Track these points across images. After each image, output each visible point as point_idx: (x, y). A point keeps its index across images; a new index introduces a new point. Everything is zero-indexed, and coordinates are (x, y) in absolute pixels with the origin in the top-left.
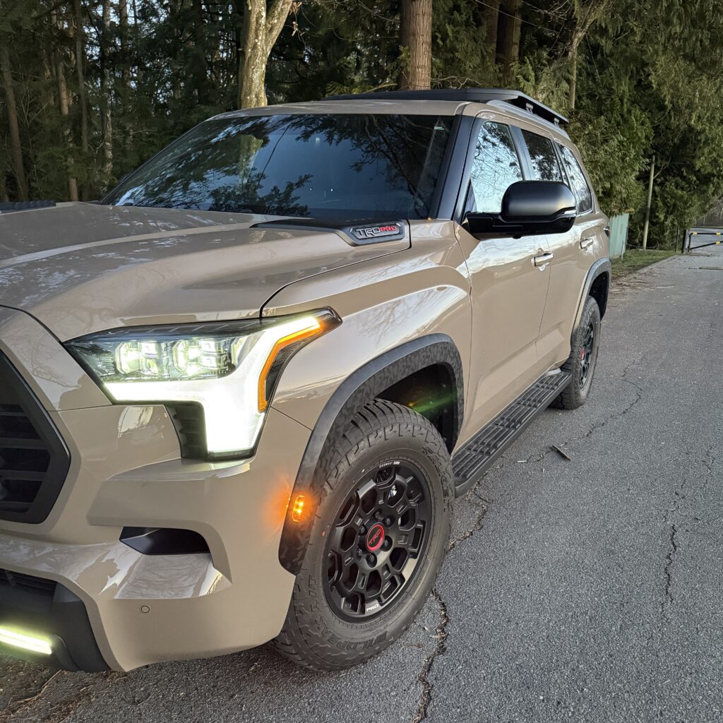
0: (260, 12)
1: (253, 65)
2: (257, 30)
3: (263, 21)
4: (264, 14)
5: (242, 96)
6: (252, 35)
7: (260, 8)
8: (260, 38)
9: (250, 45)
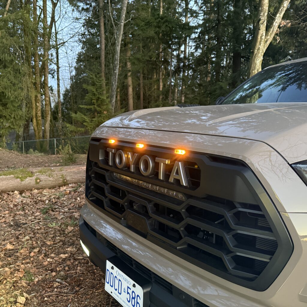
0: (263, 33)
1: (257, 57)
2: (260, 41)
3: (264, 37)
4: (264, 34)
5: (251, 71)
6: (258, 44)
7: (263, 32)
8: (261, 45)
9: (257, 48)
